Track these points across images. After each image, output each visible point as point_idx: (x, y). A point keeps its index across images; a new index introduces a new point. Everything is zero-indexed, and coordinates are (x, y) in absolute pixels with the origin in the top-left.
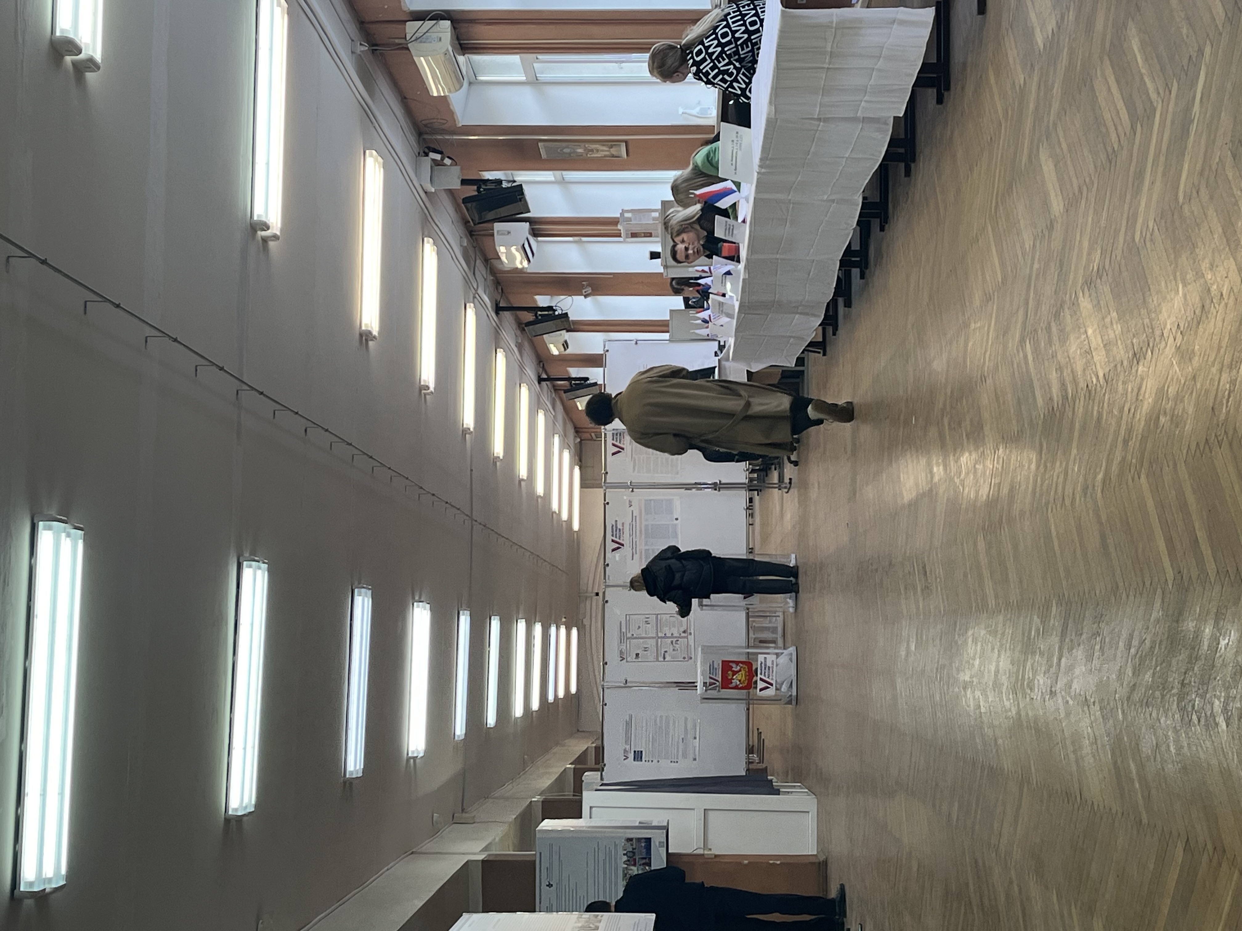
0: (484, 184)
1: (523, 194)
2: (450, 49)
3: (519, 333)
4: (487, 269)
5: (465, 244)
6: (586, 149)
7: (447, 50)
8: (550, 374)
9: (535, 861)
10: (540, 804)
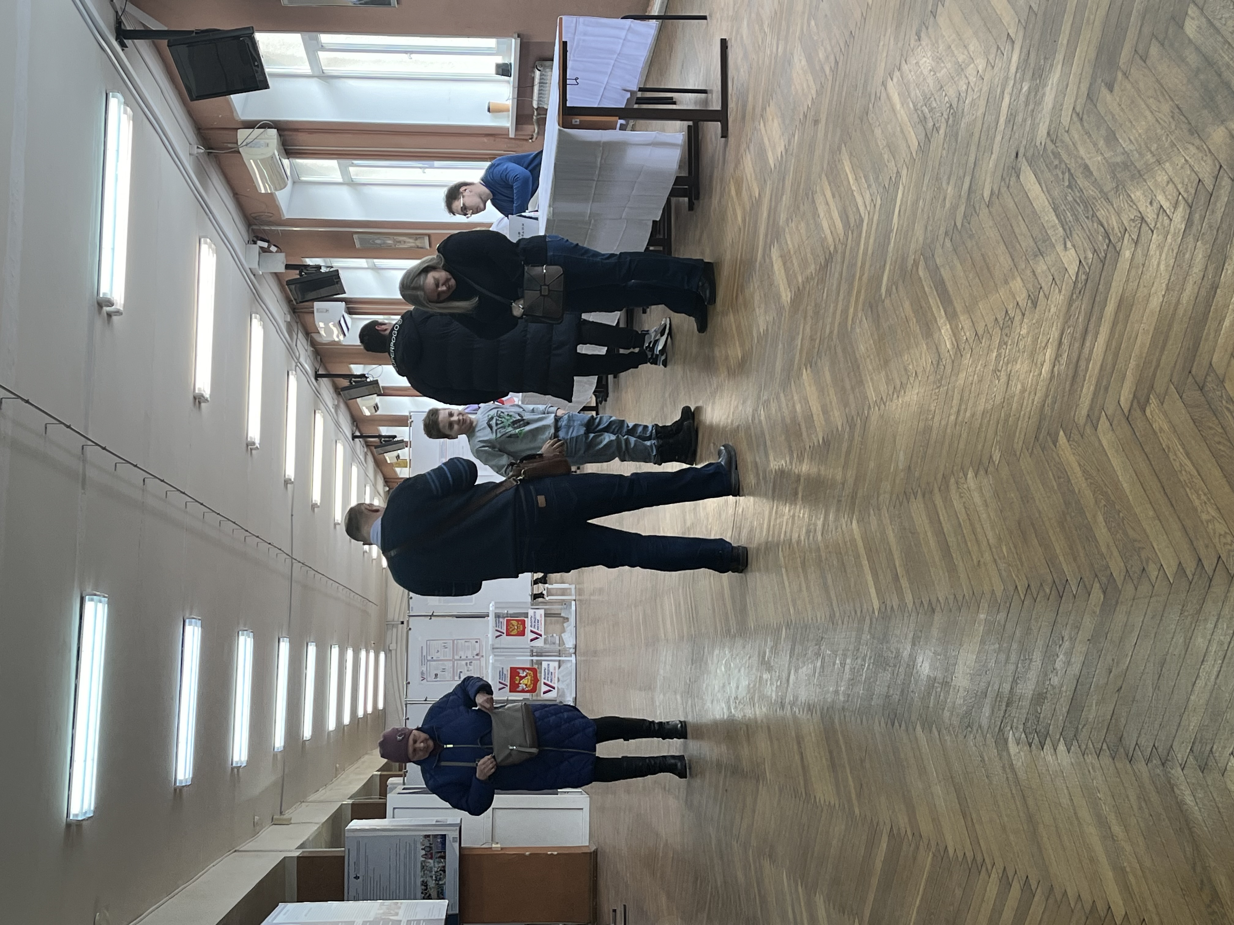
0: (305, 268)
1: (339, 278)
2: (276, 153)
3: (335, 396)
4: (307, 340)
5: (289, 320)
6: (394, 240)
7: (274, 154)
8: (363, 432)
9: (344, 857)
10: (350, 806)
